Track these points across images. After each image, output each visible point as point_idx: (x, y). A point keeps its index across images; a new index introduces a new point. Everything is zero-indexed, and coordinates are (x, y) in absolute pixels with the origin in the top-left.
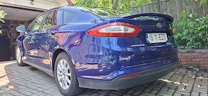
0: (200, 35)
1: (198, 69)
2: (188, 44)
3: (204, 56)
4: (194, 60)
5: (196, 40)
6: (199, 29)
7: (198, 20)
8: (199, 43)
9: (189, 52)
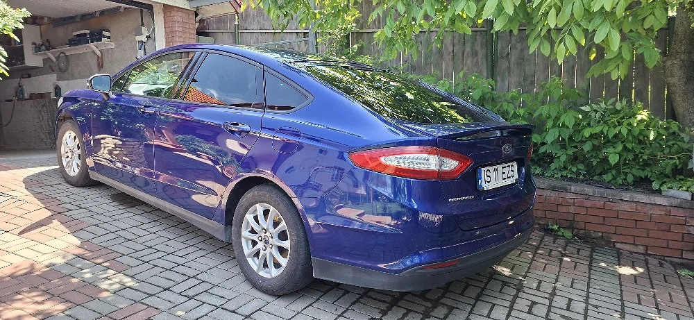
0: (587, 147)
1: (568, 234)
2: (553, 166)
3: (588, 204)
4: (564, 209)
5: (574, 159)
6: (587, 133)
7: (586, 108)
8: (581, 166)
9: (553, 189)
